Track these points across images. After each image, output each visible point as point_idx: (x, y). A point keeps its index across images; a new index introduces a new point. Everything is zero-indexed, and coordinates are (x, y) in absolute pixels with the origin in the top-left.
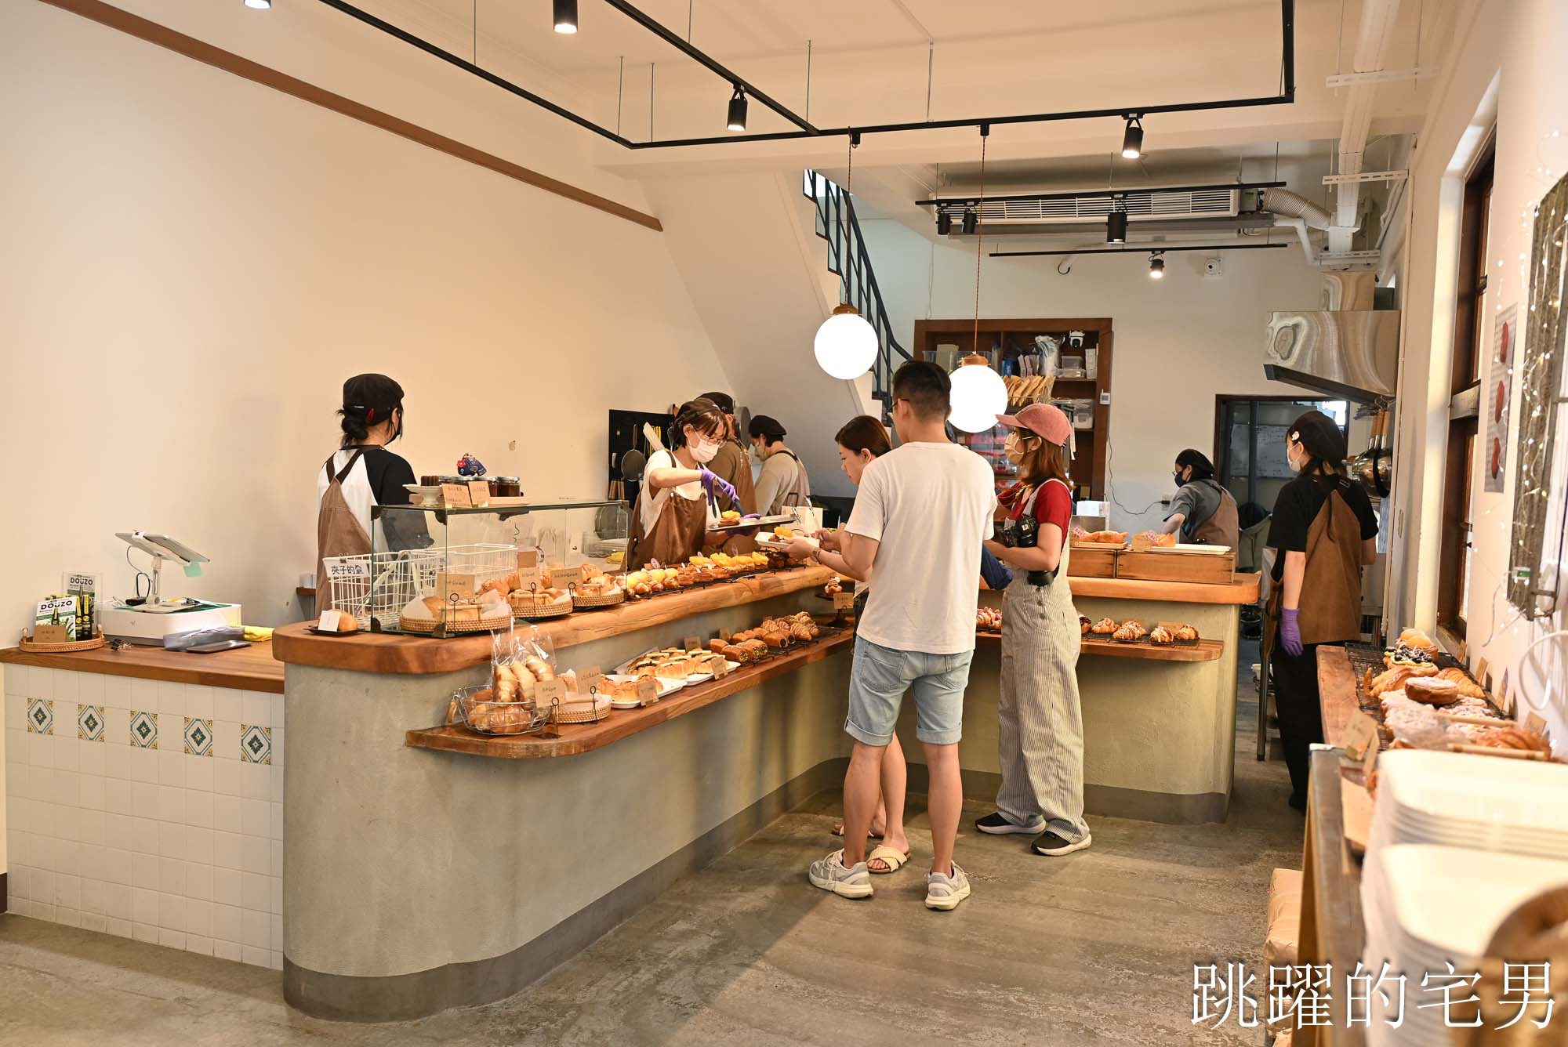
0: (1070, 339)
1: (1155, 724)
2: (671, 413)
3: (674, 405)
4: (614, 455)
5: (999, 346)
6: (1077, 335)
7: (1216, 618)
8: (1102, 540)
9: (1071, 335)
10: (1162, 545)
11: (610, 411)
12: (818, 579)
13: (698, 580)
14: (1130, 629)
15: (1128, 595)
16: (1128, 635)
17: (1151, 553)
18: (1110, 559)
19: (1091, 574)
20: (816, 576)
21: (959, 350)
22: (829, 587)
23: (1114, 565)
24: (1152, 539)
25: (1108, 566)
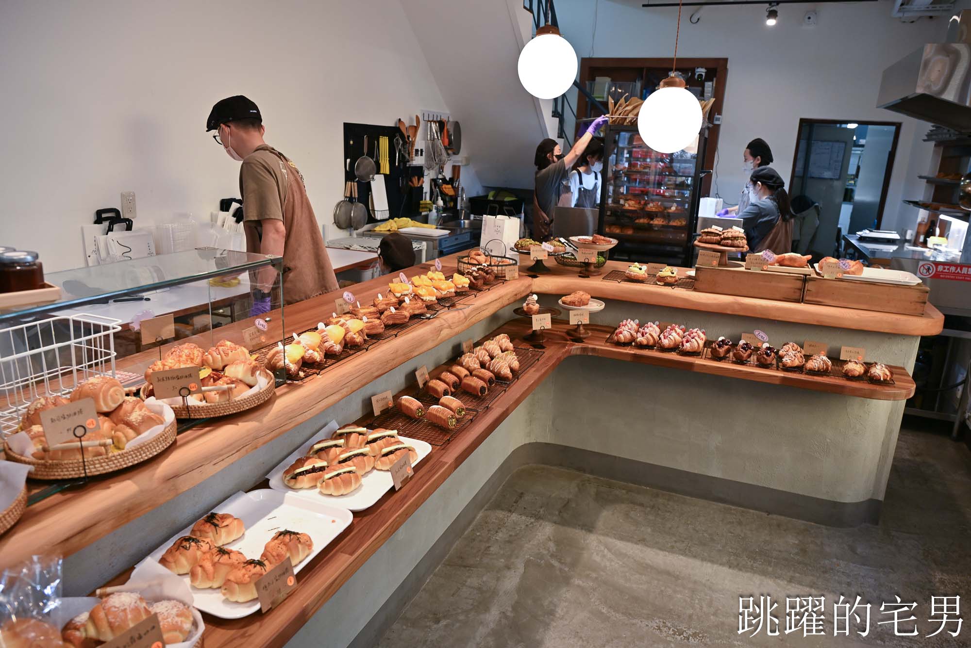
0: (695, 74)
1: (828, 441)
2: (398, 126)
3: (400, 120)
4: (348, 160)
5: (642, 79)
6: (701, 71)
7: (900, 346)
9: (696, 70)
10: (854, 273)
11: (344, 124)
12: (516, 295)
13: (391, 322)
14: (824, 361)
15: (818, 321)
16: (821, 367)
17: (841, 280)
18: (799, 284)
19: (777, 297)
20: (515, 293)
21: (612, 81)
22: (528, 305)
23: (802, 290)
24: (844, 267)
25: (796, 290)
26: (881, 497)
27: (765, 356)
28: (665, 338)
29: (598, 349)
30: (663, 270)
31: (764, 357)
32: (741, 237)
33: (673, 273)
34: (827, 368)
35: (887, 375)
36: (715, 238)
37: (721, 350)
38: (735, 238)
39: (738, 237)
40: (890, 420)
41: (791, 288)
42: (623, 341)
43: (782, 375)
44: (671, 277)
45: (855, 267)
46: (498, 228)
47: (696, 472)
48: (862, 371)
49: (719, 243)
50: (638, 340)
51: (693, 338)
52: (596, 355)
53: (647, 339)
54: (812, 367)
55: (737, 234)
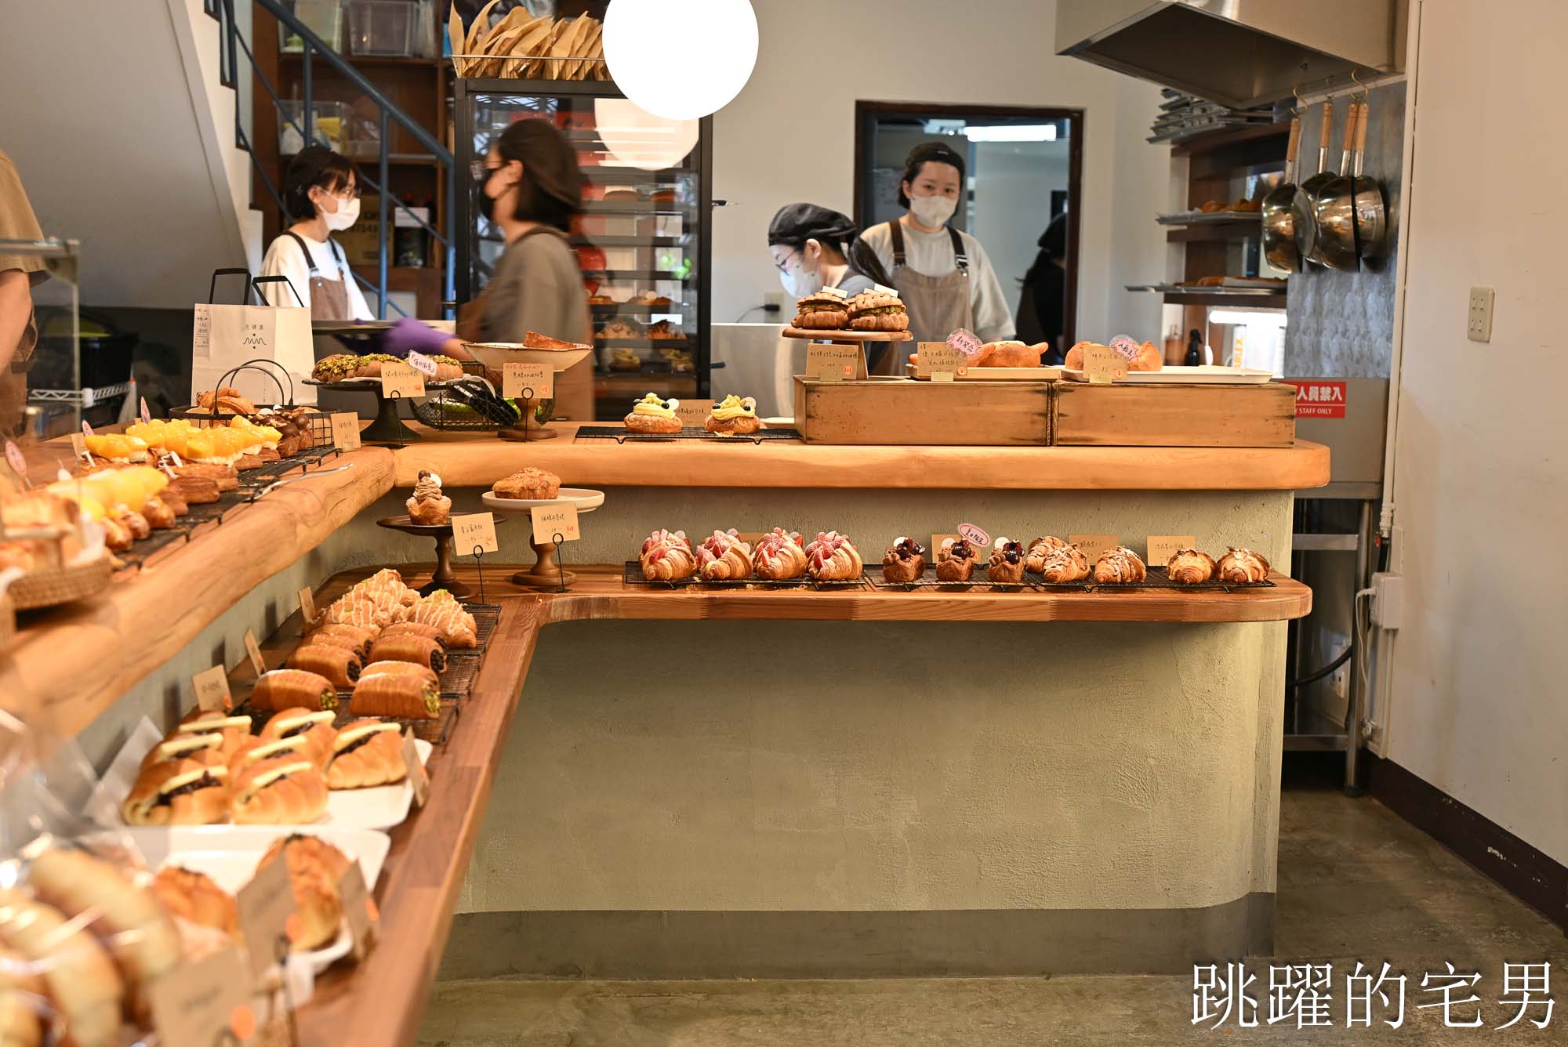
1: (1152, 761)
8: (998, 361)
10: (1146, 366)
14: (1130, 559)
15: (1094, 480)
16: (1127, 573)
17: (1125, 385)
18: (1039, 402)
19: (997, 438)
22: (420, 500)
23: (1048, 414)
24: (1126, 354)
25: (1036, 418)
26: (1270, 886)
27: (1007, 564)
28: (770, 556)
29: (616, 600)
30: (723, 404)
31: (1005, 567)
32: (895, 306)
33: (747, 409)
34: (1139, 574)
35: (1258, 570)
36: (835, 314)
37: (908, 565)
38: (885, 309)
39: (889, 307)
40: (1263, 696)
41: (1026, 413)
42: (671, 575)
43: (1055, 598)
44: (745, 418)
45: (1146, 354)
46: (257, 331)
47: (867, 907)
48: (1209, 571)
49: (846, 326)
50: (709, 565)
51: (838, 546)
52: (611, 616)
53: (729, 562)
54: (1110, 575)
55: (885, 300)
